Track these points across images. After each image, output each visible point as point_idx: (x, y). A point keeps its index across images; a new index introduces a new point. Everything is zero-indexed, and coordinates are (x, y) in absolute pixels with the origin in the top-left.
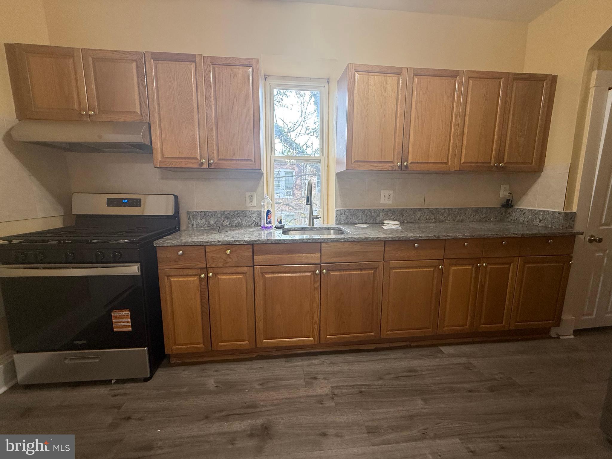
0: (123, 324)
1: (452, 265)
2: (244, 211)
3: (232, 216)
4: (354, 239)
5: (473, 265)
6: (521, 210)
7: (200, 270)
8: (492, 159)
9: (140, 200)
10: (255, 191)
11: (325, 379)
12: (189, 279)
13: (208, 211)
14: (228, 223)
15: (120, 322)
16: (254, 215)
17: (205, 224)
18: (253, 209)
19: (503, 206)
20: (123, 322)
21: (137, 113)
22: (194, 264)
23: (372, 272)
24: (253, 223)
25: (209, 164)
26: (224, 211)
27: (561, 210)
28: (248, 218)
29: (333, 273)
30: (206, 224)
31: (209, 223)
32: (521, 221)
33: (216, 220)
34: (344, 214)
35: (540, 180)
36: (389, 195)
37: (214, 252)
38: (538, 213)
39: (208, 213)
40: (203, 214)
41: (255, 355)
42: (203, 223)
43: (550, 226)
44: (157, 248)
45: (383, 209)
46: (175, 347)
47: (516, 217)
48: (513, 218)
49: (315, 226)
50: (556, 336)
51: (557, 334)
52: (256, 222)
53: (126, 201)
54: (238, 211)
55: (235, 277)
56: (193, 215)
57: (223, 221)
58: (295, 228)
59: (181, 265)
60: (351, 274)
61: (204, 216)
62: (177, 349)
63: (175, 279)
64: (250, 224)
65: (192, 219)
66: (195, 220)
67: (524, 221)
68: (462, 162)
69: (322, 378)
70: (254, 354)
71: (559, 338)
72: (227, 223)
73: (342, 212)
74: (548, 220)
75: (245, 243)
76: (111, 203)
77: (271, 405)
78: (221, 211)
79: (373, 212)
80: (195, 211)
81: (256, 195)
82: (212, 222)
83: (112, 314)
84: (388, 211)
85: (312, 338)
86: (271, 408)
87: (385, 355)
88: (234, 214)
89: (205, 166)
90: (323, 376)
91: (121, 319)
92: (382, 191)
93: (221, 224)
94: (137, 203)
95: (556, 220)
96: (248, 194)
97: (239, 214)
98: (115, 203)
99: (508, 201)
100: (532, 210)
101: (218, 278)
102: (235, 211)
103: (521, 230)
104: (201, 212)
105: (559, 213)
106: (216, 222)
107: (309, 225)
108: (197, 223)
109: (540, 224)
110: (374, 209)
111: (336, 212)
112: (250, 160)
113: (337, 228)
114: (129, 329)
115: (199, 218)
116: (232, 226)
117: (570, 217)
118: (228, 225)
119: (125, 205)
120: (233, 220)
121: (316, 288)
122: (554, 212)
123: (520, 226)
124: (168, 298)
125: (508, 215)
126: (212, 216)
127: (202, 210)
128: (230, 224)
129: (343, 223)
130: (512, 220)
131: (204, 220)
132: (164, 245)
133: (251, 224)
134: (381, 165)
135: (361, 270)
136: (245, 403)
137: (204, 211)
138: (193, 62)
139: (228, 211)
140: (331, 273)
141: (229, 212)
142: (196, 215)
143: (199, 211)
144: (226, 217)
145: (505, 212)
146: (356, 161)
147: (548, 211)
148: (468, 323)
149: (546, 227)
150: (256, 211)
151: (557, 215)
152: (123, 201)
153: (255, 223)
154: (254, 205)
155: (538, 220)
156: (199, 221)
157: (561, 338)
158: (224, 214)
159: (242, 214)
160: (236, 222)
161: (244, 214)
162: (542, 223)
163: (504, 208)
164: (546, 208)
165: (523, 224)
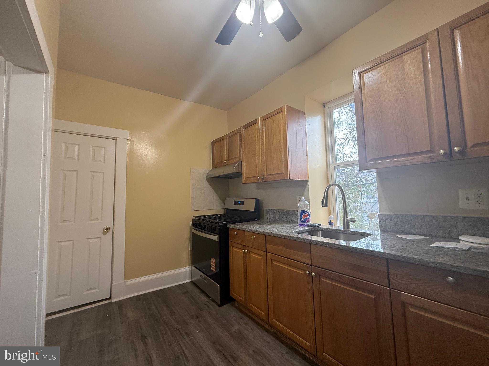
2: (294, 210)
7: (242, 247)
9: (244, 201)
10: (302, 195)
12: (239, 251)
13: (275, 210)
20: (213, 266)
21: (238, 157)
22: (241, 242)
23: (373, 297)
25: (262, 179)
26: (283, 210)
29: (324, 280)
31: (275, 218)
33: (279, 216)
34: (391, 220)
36: (479, 196)
37: (248, 236)
40: (273, 211)
41: (273, 331)
44: (229, 229)
45: (464, 217)
46: (234, 293)
49: (351, 230)
54: (291, 210)
55: (258, 257)
57: (283, 217)
58: (327, 228)
59: (236, 241)
61: (273, 213)
62: (234, 295)
63: (234, 249)
65: (267, 214)
72: (284, 219)
75: (260, 233)
78: (281, 210)
79: (441, 220)
80: (269, 209)
82: (277, 217)
83: (211, 259)
84: (475, 222)
85: (309, 345)
88: (288, 213)
89: (260, 180)
91: (213, 263)
92: (460, 189)
94: (242, 203)
96: (297, 197)
101: (250, 254)
102: (289, 210)
104: (272, 209)
110: (443, 216)
112: (282, 173)
114: (215, 270)
115: (270, 214)
116: (287, 221)
118: (285, 220)
120: (288, 217)
121: (309, 290)
126: (277, 213)
128: (286, 220)
129: (390, 230)
131: (273, 215)
132: (230, 227)
134: (409, 158)
135: (357, 288)
136: (234, 354)
137: (273, 209)
138: (256, 123)
140: (322, 279)
141: (285, 211)
142: (269, 212)
144: (284, 215)
146: (371, 160)
156: (271, 216)
158: (283, 212)
159: (293, 213)
160: (290, 219)
161: (294, 213)
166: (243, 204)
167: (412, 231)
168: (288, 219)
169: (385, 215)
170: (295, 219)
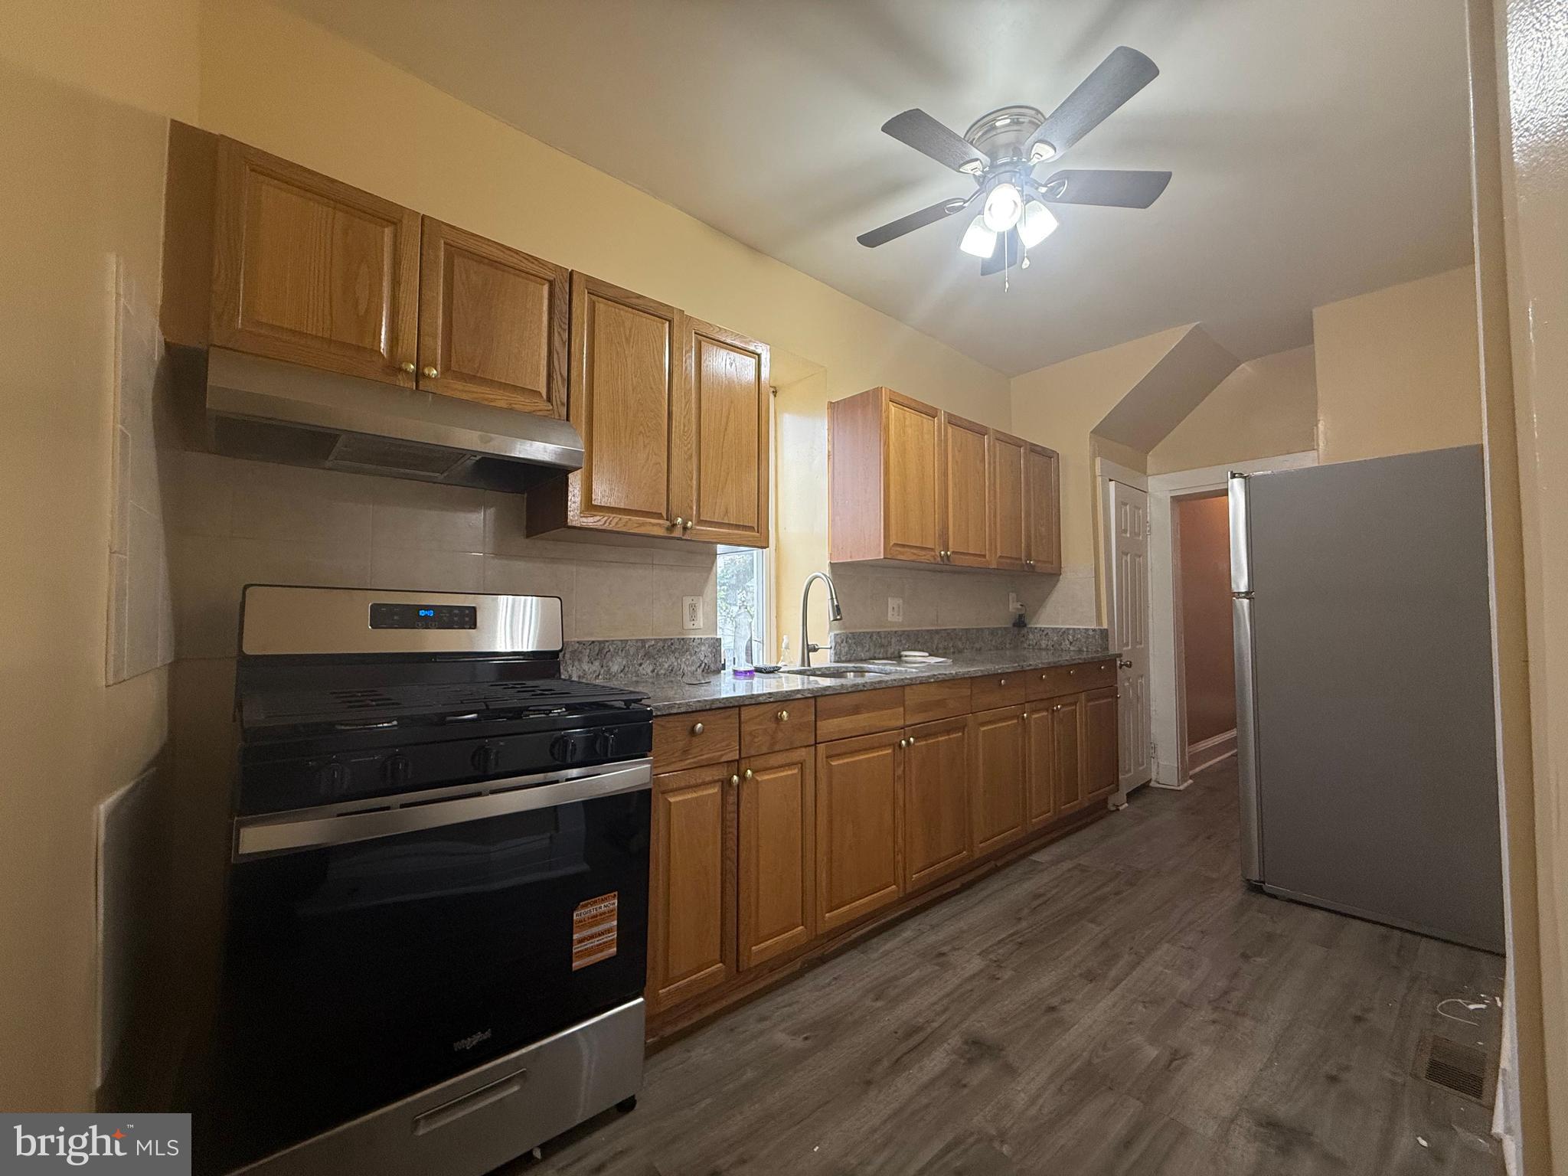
0: (596, 942)
1: (1032, 712)
2: (683, 639)
3: (659, 651)
4: (944, 676)
5: (1047, 710)
6: (1042, 630)
7: (728, 767)
8: (1023, 555)
9: (474, 609)
10: (700, 594)
11: (955, 949)
12: (705, 793)
13: (607, 641)
14: (651, 668)
15: (592, 937)
16: (703, 648)
17: (599, 674)
18: (695, 635)
19: (1015, 625)
20: (600, 935)
21: (539, 393)
22: (720, 753)
23: (960, 734)
24: (701, 665)
26: (643, 641)
27: (1094, 626)
28: (691, 656)
30: (602, 672)
31: (608, 671)
32: (1044, 646)
33: (624, 663)
34: (846, 642)
35: (1059, 585)
36: (899, 605)
37: (755, 721)
38: (1066, 632)
39: (607, 644)
40: (597, 648)
41: (799, 964)
42: (595, 671)
43: (1085, 650)
45: (896, 632)
46: (664, 990)
47: (1035, 641)
48: (1031, 642)
49: (813, 666)
50: (1114, 808)
51: (1114, 805)
52: (706, 664)
53: (431, 613)
54: (672, 639)
55: (785, 773)
56: (573, 652)
57: (641, 665)
59: (695, 760)
60: (938, 741)
61: (598, 655)
62: (669, 993)
63: (677, 799)
64: (694, 668)
65: (569, 662)
66: (576, 663)
67: (1047, 645)
68: (998, 556)
69: (950, 951)
70: (796, 964)
71: (1118, 810)
73: (843, 638)
74: (1080, 641)
76: (384, 617)
77: (938, 1014)
78: (637, 641)
79: (883, 636)
80: (578, 642)
81: (704, 603)
82: (615, 668)
83: (575, 915)
84: (901, 636)
85: (894, 886)
86: (944, 1018)
87: (984, 889)
88: (663, 648)
90: (949, 947)
91: (596, 925)
92: (889, 599)
93: (635, 672)
94: (467, 618)
95: (1090, 640)
96: (688, 601)
97: (673, 647)
98: (396, 618)
99: (1021, 616)
100: (1056, 629)
101: (757, 781)
102: (665, 640)
103: (1045, 659)
104: (593, 642)
105: (1094, 630)
106: (624, 667)
107: (803, 664)
108: (581, 674)
109: (1072, 648)
110: (884, 632)
111: (835, 638)
112: (751, 528)
113: (854, 667)
114: (612, 950)
115: (586, 659)
116: (657, 674)
117: (1104, 634)
118: (650, 674)
119: (427, 624)
121: (899, 777)
122: (1087, 630)
123: (1044, 653)
124: (662, 852)
125: (1023, 639)
126: (617, 653)
127: (593, 639)
128: (653, 671)
129: (843, 657)
130: (1029, 645)
131: (597, 663)
132: (672, 712)
133: (697, 670)
134: (923, 553)
135: (949, 732)
136: (896, 1033)
137: (598, 641)
138: (666, 320)
139: (652, 640)
140: (919, 744)
141: (653, 642)
142: (581, 652)
143: (588, 641)
144: (647, 655)
145: (1019, 634)
146: (896, 545)
147: (1079, 629)
148: (1052, 807)
149: (1080, 651)
150: (707, 639)
152: (422, 613)
153: (703, 665)
154: (697, 629)
155: (1067, 642)
156: (585, 667)
157: (1121, 808)
158: (644, 646)
159: (680, 647)
160: (666, 666)
161: (683, 646)
162: (1074, 646)
163: (1016, 628)
164: (1074, 624)
165: (1047, 649)
166: (473, 625)
167: (863, 656)
168: (661, 668)
169: (840, 634)
170: (683, 665)
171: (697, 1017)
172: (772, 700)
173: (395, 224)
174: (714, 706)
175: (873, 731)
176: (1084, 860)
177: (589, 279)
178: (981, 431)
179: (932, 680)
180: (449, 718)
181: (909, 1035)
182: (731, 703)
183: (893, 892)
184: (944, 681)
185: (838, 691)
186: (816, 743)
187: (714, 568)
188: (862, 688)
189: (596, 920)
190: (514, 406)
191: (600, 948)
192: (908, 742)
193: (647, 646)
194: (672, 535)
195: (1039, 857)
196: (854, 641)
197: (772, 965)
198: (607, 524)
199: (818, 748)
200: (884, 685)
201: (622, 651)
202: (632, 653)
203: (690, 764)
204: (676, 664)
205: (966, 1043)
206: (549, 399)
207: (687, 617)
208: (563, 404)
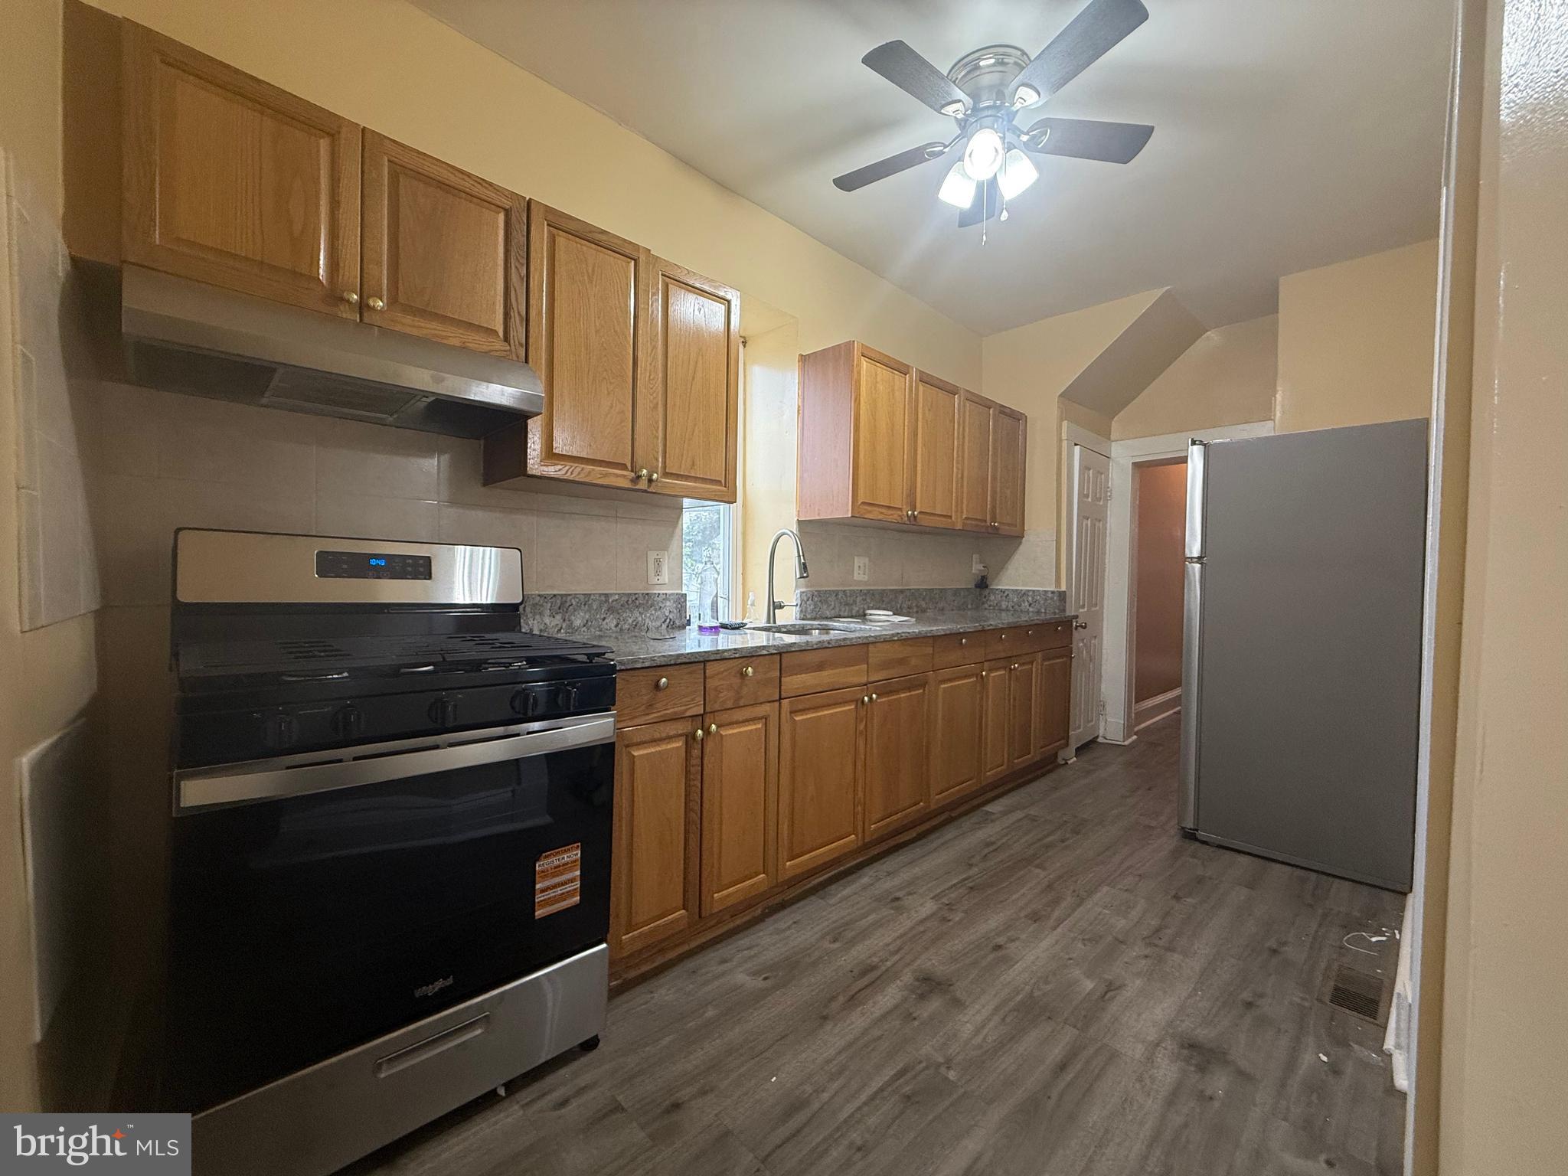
0: (559, 891)
1: (991, 670)
2: (647, 594)
3: (623, 606)
4: (907, 635)
5: (1005, 668)
6: (1003, 591)
7: (692, 722)
8: (988, 517)
9: (428, 560)
10: (665, 548)
11: (910, 894)
12: (669, 746)
13: (569, 595)
14: (615, 623)
15: (555, 886)
16: (668, 603)
17: (561, 628)
18: (660, 590)
19: (977, 586)
20: (563, 885)
22: (684, 708)
23: (921, 691)
24: (665, 621)
26: (607, 595)
27: (1053, 588)
28: (656, 610)
29: (883, 700)
30: (564, 626)
31: (570, 626)
32: (1004, 607)
33: (587, 617)
34: (812, 600)
35: (1021, 547)
36: (865, 564)
37: (720, 676)
38: (1026, 593)
39: (569, 598)
40: (559, 601)
41: (761, 909)
42: (557, 625)
43: (1043, 611)
45: (861, 590)
46: (627, 936)
47: (996, 602)
48: (992, 603)
49: (778, 623)
50: (1063, 762)
51: (1064, 759)
52: (670, 619)
53: (383, 563)
54: (636, 594)
55: (750, 728)
56: (535, 605)
57: (604, 619)
59: (659, 714)
60: (899, 698)
61: (559, 608)
62: (633, 939)
63: (641, 752)
64: (658, 623)
65: (530, 615)
66: (538, 617)
67: (1007, 606)
68: (964, 517)
69: (905, 896)
70: (757, 909)
71: (1067, 763)
73: (808, 595)
74: (1039, 603)
76: (331, 565)
77: (892, 954)
78: (600, 595)
79: (848, 594)
80: (539, 595)
81: (669, 558)
82: (578, 622)
83: (537, 865)
84: (865, 594)
85: (853, 836)
86: (897, 957)
87: (938, 838)
88: (627, 602)
90: (904, 892)
91: (559, 875)
92: (856, 558)
93: (598, 626)
94: (422, 568)
95: (1049, 602)
96: (652, 555)
97: (637, 602)
98: (345, 566)
99: (983, 578)
100: (1017, 590)
101: (721, 735)
102: (629, 595)
103: (1006, 619)
104: (555, 595)
105: (1053, 592)
106: (587, 621)
107: (768, 621)
108: (542, 627)
109: (1031, 609)
110: (849, 590)
111: (801, 595)
112: (718, 482)
113: (819, 625)
114: (575, 899)
115: (548, 612)
116: (621, 629)
117: (1062, 596)
118: (614, 629)
119: (378, 573)
121: (861, 732)
122: (1046, 592)
123: (1004, 614)
124: (625, 803)
125: (984, 600)
126: (580, 607)
127: (555, 592)
128: (616, 626)
129: (809, 615)
130: (990, 606)
131: (559, 617)
133: (661, 626)
134: (890, 512)
135: (910, 689)
136: (852, 971)
138: (631, 258)
139: (616, 594)
140: (881, 700)
141: (617, 597)
144: (611, 610)
145: (981, 595)
146: (864, 503)
147: (1039, 591)
148: (1006, 760)
149: (1038, 612)
150: (673, 594)
151: (1050, 595)
152: (373, 562)
153: (668, 620)
154: (662, 584)
155: (1026, 603)
156: (547, 620)
157: (1069, 762)
158: (607, 601)
159: (645, 602)
160: (630, 621)
161: (647, 601)
162: (1033, 608)
163: (978, 590)
164: (1034, 587)
165: (1007, 610)
166: (429, 576)
167: (828, 614)
168: (625, 623)
169: (807, 592)
170: (647, 620)
171: (659, 961)
172: (737, 655)
173: (333, 136)
174: (679, 661)
175: (837, 687)
176: (1033, 811)
177: (549, 210)
178: (952, 391)
179: (896, 638)
180: (403, 670)
181: (864, 973)
182: (696, 658)
183: (852, 842)
184: (907, 639)
185: (803, 648)
186: (780, 699)
187: (680, 523)
188: (827, 645)
189: (558, 870)
190: (468, 344)
191: (563, 897)
192: (871, 698)
193: (610, 600)
194: (637, 487)
195: (994, 808)
196: (820, 599)
197: (735, 910)
198: (569, 473)
199: (782, 704)
200: (848, 643)
201: (585, 605)
202: (595, 608)
203: (652, 718)
204: (640, 619)
205: (917, 980)
206: (506, 339)
207: (651, 572)
208: (521, 345)
